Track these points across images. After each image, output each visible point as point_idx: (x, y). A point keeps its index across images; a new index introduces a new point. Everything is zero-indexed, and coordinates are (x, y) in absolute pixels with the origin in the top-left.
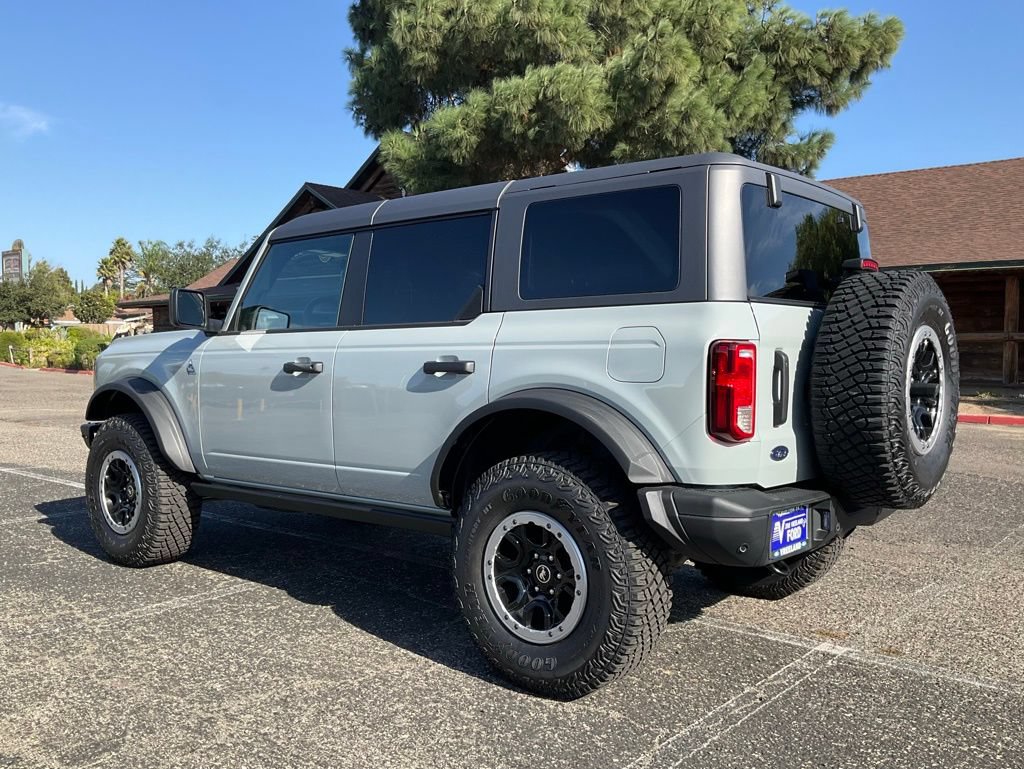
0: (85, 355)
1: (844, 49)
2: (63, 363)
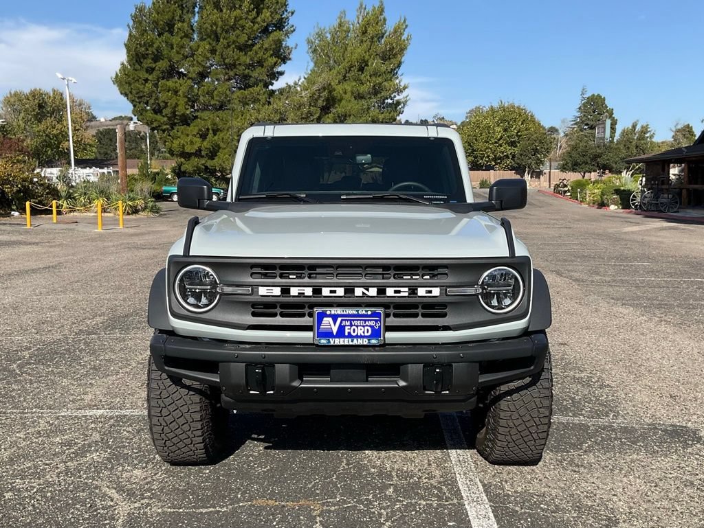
0: (606, 196)
2: (598, 202)
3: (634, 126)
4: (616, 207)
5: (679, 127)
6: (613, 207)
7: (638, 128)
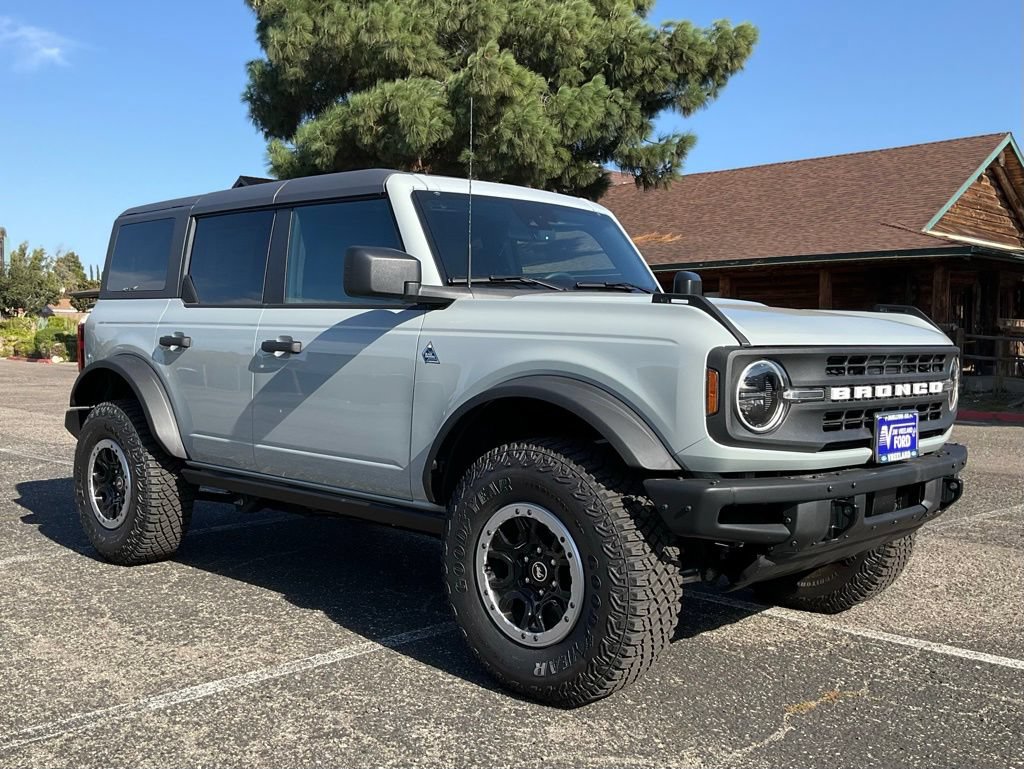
0: (43, 344)
1: (688, 58)
2: (26, 352)
3: (23, 251)
4: (62, 359)
5: (62, 255)
6: (56, 359)
7: (29, 253)
